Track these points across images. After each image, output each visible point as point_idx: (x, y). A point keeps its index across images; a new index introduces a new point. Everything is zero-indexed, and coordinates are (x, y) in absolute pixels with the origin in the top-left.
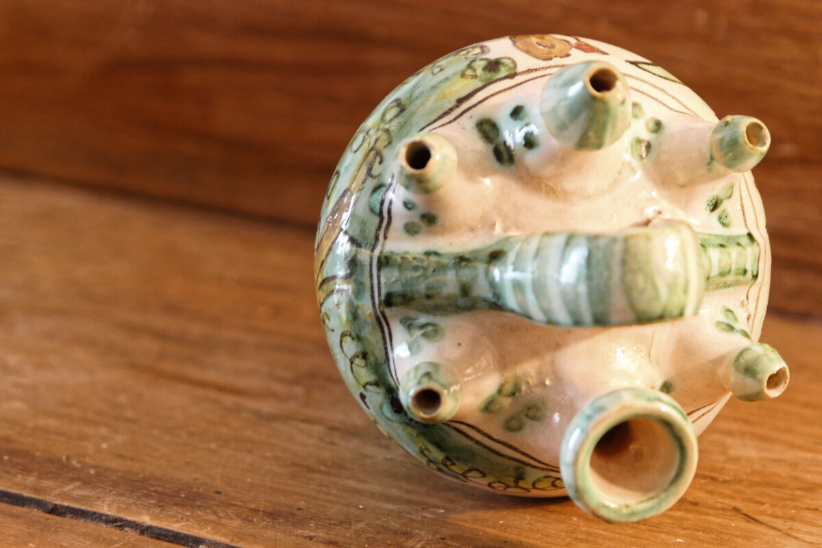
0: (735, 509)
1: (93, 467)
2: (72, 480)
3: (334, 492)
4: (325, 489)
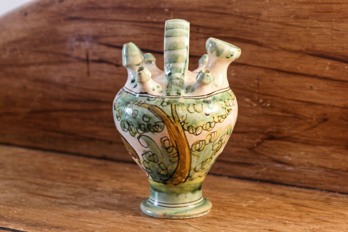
0: (187, 224)
1: (10, 217)
2: (4, 220)
3: (76, 222)
4: (74, 221)
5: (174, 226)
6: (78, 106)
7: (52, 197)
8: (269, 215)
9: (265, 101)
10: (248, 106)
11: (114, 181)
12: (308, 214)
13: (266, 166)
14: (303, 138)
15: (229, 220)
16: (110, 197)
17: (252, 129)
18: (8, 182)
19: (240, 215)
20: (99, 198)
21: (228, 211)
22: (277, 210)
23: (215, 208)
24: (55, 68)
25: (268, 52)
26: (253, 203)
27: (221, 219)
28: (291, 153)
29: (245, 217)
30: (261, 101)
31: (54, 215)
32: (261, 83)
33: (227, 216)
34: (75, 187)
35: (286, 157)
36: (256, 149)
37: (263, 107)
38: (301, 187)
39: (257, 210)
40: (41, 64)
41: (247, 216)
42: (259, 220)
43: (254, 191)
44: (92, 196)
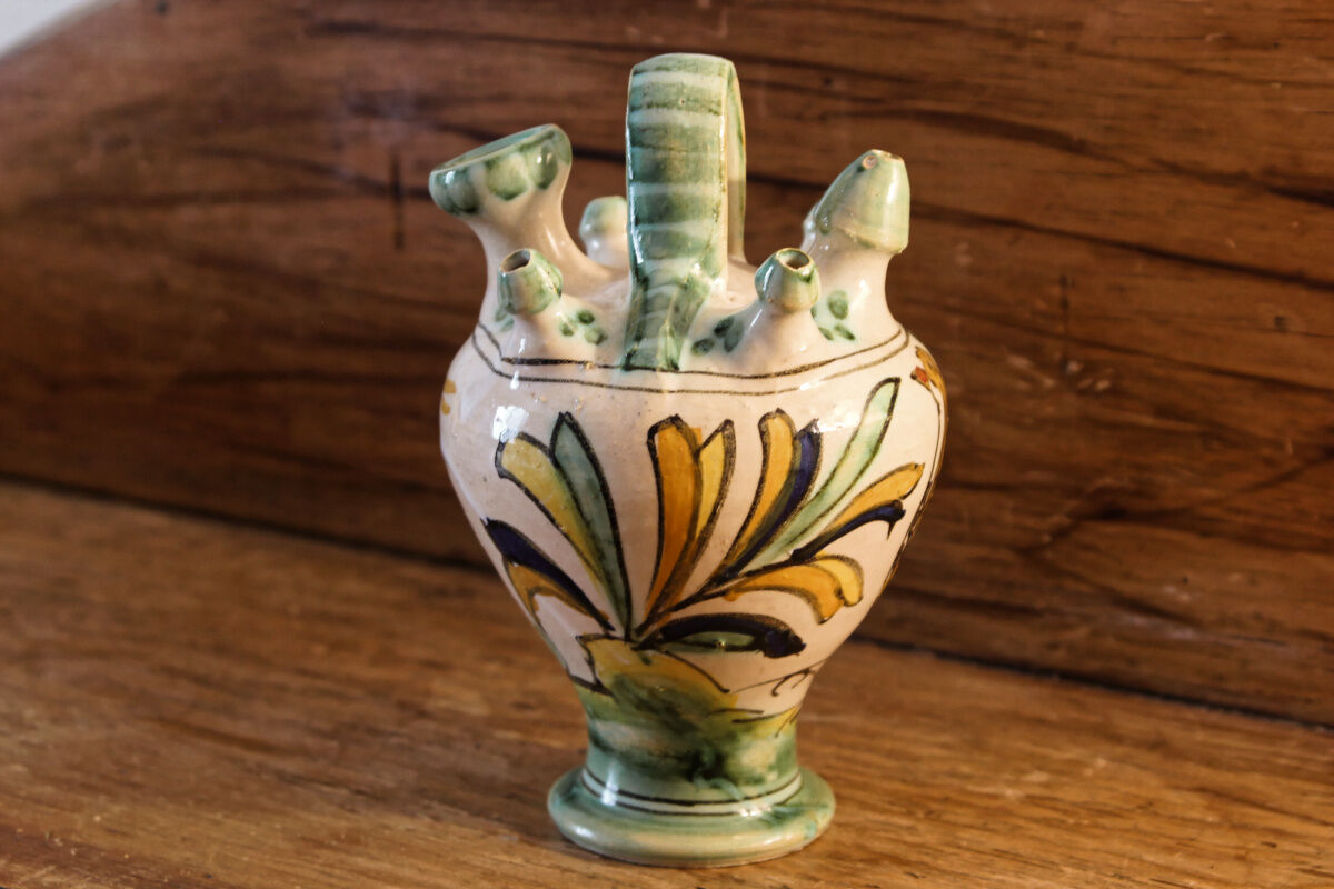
1: (77, 845)
2: (47, 863)
8: (1116, 844)
9: (1090, 369)
10: (1022, 385)
11: (493, 667)
12: (1274, 846)
13: (1086, 619)
14: (1240, 519)
15: (953, 869)
16: (478, 747)
17: (1035, 476)
18: (82, 667)
19: (1000, 842)
20: (436, 750)
21: (948, 823)
22: (1144, 823)
23: (895, 808)
24: (272, 214)
25: (1108, 176)
26: (1046, 785)
27: (923, 863)
28: (1190, 575)
29: (1017, 855)
30: (1073, 367)
31: (253, 833)
32: (1074, 299)
33: (946, 849)
34: (340, 697)
35: (1170, 590)
36: (1049, 555)
37: (1082, 393)
38: (1227, 708)
39: (1063, 822)
40: (220, 198)
41: (1023, 847)
42: (1076, 872)
43: (1039, 722)
44: (404, 741)
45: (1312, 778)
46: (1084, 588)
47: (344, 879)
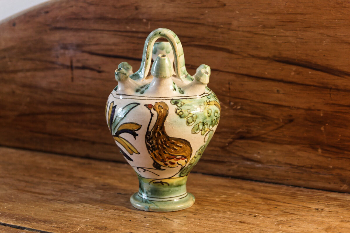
0: (164, 217)
4: (60, 216)
5: (152, 219)
6: (63, 109)
7: (39, 194)
8: (240, 208)
9: (236, 104)
11: (97, 178)
12: (276, 208)
13: (237, 163)
14: (271, 138)
15: (203, 213)
16: (93, 193)
19: (214, 208)
20: (83, 194)
21: (202, 205)
22: (247, 204)
24: (41, 74)
25: (239, 58)
26: (226, 198)
27: (196, 212)
28: (260, 151)
30: (232, 103)
31: (42, 210)
32: (231, 87)
33: (202, 210)
34: (60, 184)
36: (228, 148)
37: (234, 109)
38: (269, 183)
39: (229, 204)
40: (28, 70)
41: (219, 209)
42: (230, 213)
43: (225, 186)
44: (76, 192)
45: (287, 195)
46: (236, 156)
47: (63, 217)
